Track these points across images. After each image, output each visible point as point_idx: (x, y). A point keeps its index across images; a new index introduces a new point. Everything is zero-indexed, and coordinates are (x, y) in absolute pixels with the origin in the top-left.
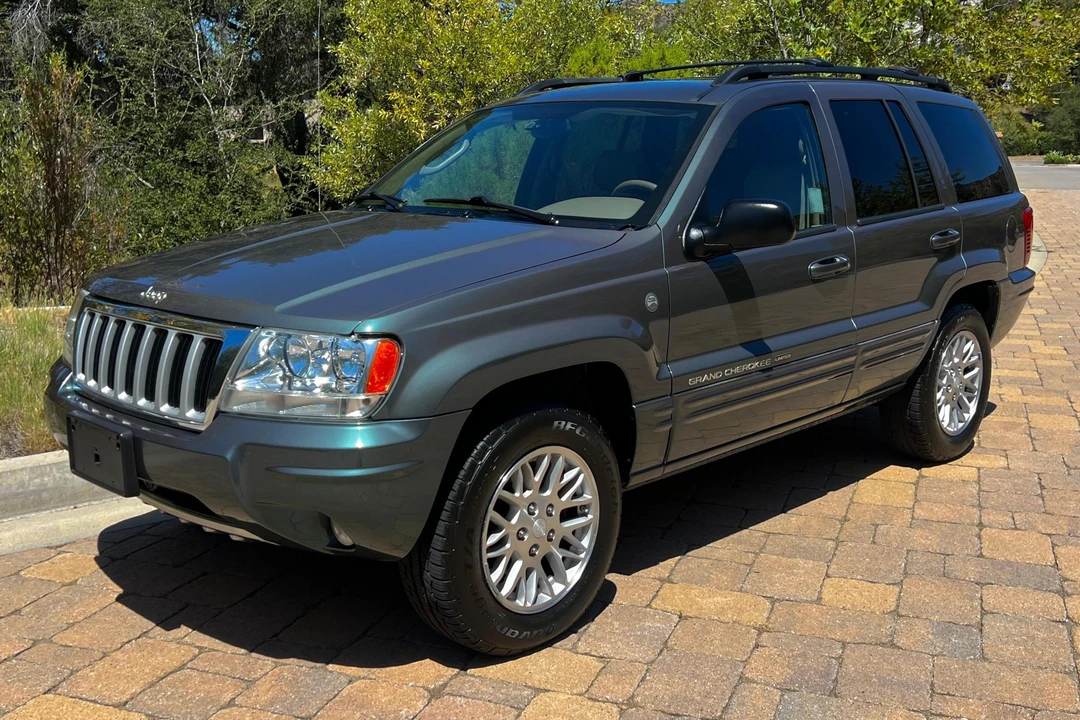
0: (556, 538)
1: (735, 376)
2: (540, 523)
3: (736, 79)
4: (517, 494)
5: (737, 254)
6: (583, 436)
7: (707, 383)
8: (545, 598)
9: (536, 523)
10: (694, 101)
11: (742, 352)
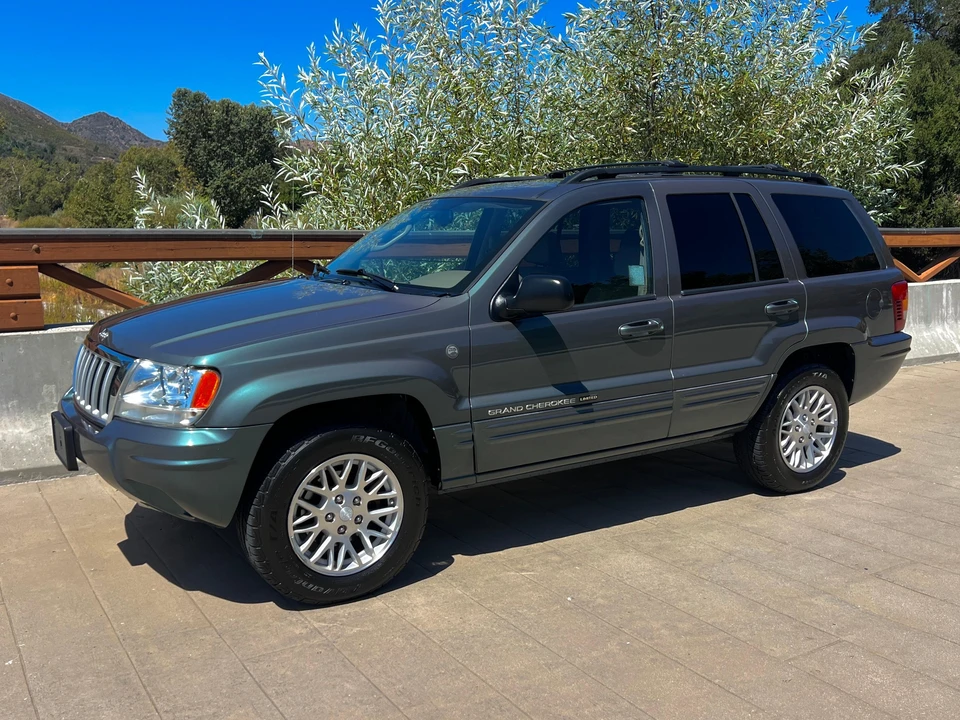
0: (366, 522)
1: (535, 410)
2: (347, 510)
3: (580, 180)
4: (324, 489)
5: (547, 316)
6: (384, 447)
7: (507, 414)
8: (353, 566)
9: (343, 510)
10: (534, 198)
11: (552, 391)
